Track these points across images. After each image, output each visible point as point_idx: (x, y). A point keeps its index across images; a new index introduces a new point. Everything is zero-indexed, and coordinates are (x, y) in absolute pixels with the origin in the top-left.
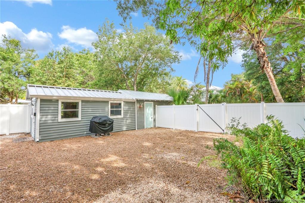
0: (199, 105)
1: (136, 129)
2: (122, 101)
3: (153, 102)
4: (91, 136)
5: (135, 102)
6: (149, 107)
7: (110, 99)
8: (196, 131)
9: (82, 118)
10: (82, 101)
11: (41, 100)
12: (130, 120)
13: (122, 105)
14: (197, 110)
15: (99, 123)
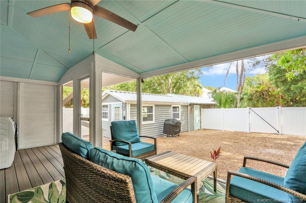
0: (252, 109)
1: (189, 131)
2: (180, 105)
3: (199, 106)
4: (164, 137)
5: (188, 106)
6: (196, 109)
7: (173, 103)
8: (248, 132)
9: (155, 121)
10: (155, 105)
11: (131, 104)
12: (184, 121)
13: (180, 108)
14: (249, 113)
15: (173, 126)
